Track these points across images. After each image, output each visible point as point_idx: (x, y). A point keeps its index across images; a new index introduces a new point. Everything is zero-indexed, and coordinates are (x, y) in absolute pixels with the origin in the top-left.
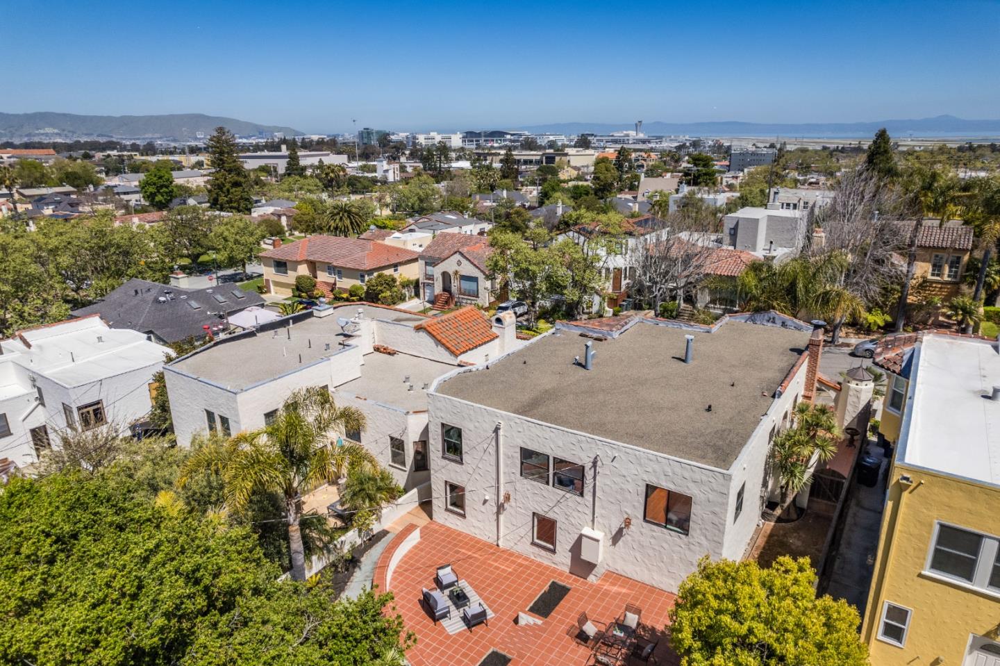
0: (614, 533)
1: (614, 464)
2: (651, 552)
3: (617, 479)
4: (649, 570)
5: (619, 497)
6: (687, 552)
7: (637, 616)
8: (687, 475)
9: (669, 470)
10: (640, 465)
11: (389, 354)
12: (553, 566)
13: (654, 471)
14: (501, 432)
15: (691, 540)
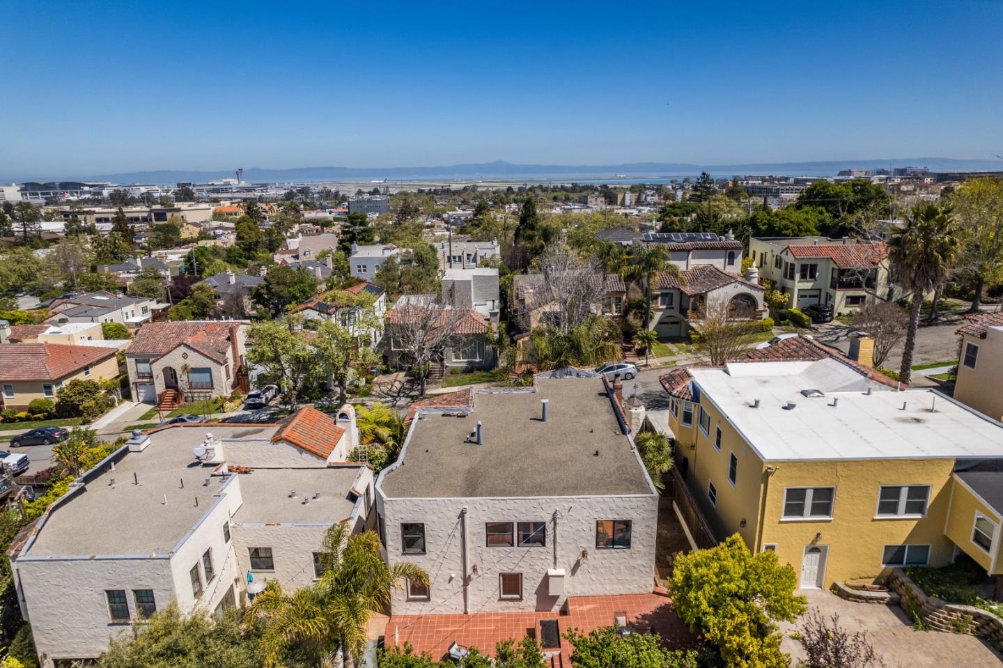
0: (572, 566)
1: (571, 513)
2: (603, 571)
3: (574, 524)
4: (602, 584)
5: (575, 537)
6: (631, 561)
7: (624, 617)
8: (627, 506)
9: (613, 506)
10: (591, 507)
11: (246, 472)
12: (520, 611)
13: (603, 509)
14: (467, 516)
15: (633, 551)
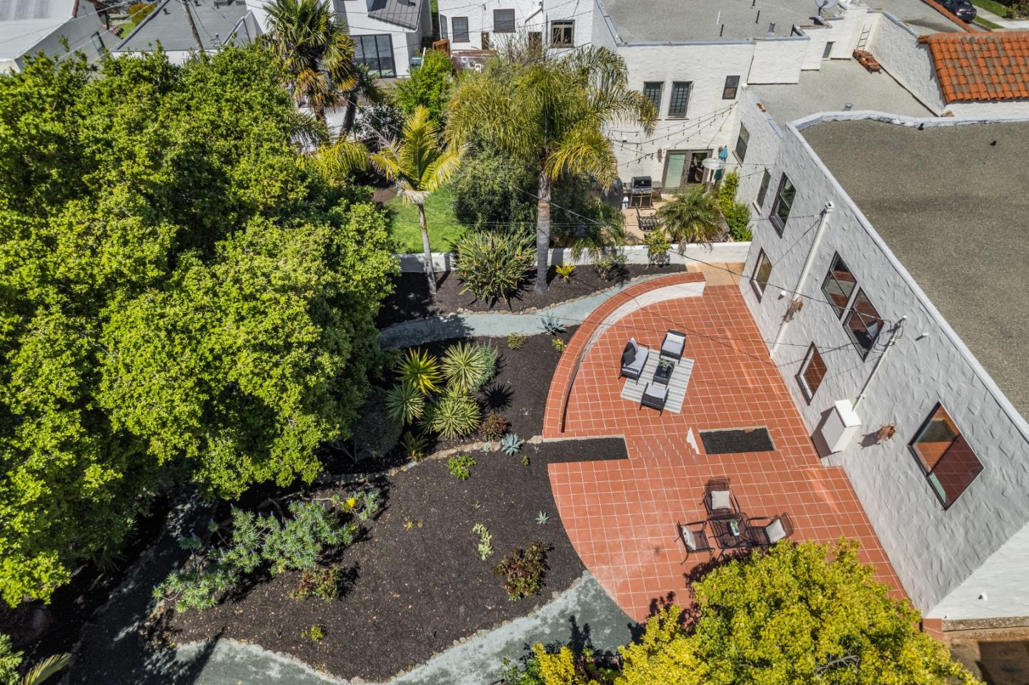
0: (870, 432)
1: (917, 344)
2: (893, 489)
3: (911, 370)
4: (880, 507)
5: (898, 393)
6: (932, 528)
7: (784, 534)
8: (997, 431)
9: (978, 402)
10: (947, 371)
11: (868, 68)
12: (802, 417)
13: (958, 393)
14: (827, 218)
15: (946, 520)
